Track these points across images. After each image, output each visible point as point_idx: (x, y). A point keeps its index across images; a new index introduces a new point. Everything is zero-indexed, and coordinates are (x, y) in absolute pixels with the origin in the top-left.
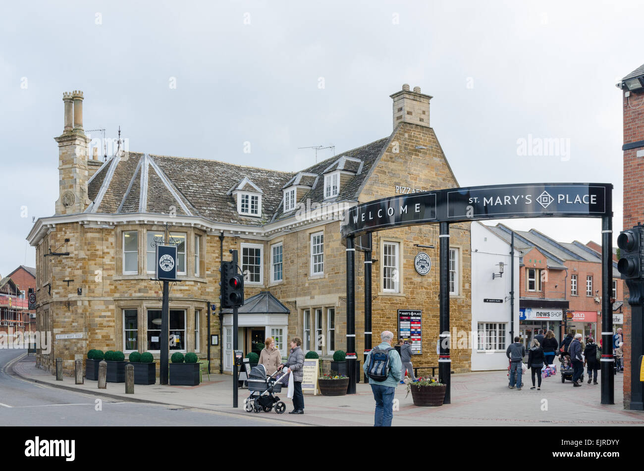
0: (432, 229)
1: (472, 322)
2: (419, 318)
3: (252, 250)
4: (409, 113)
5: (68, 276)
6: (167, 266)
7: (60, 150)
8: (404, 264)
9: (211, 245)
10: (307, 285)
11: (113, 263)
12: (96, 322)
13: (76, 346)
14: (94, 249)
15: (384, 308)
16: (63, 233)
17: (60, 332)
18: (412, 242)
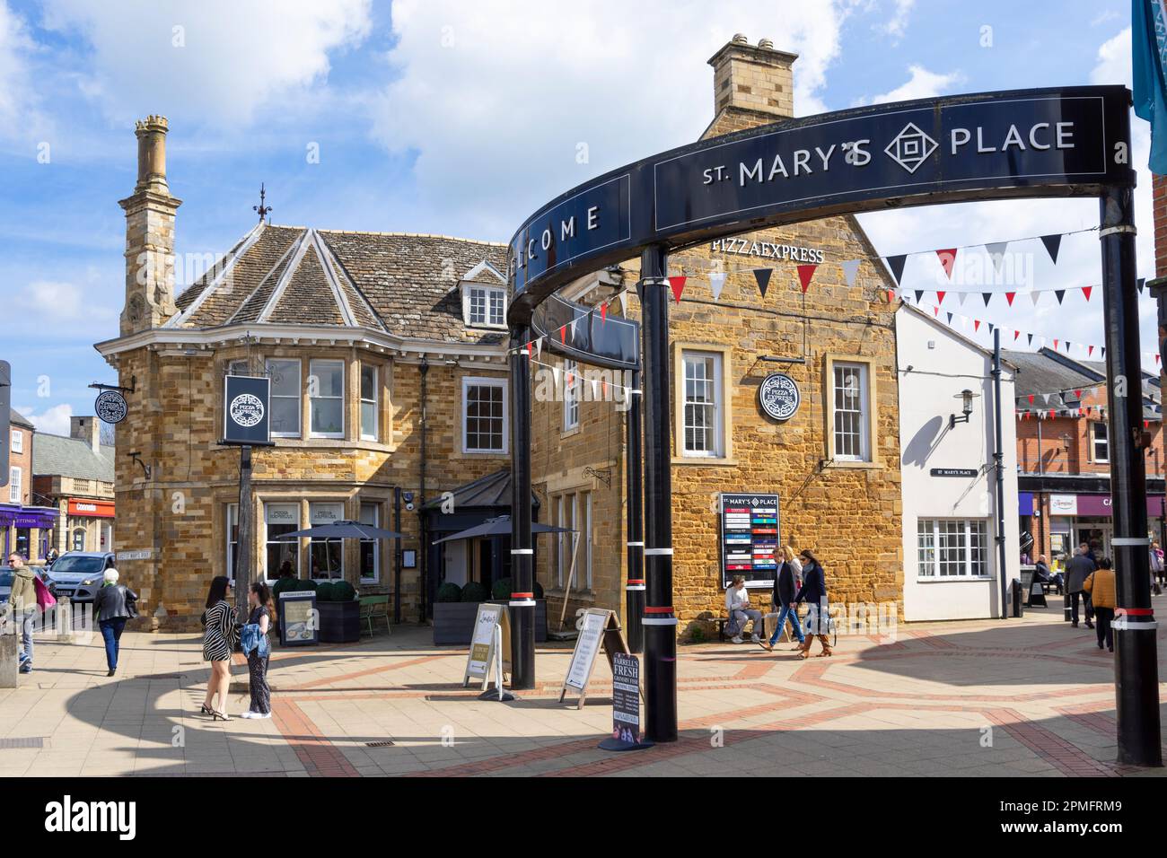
0: (801, 324)
1: (904, 518)
2: (773, 511)
3: (485, 390)
4: (744, 89)
5: (134, 446)
6: (247, 416)
7: (128, 222)
8: (733, 398)
9: (404, 381)
10: (560, 449)
11: (211, 419)
12: (175, 528)
13: (142, 572)
14: (173, 394)
15: (685, 491)
16: (129, 368)
17: (121, 548)
18: (752, 352)
